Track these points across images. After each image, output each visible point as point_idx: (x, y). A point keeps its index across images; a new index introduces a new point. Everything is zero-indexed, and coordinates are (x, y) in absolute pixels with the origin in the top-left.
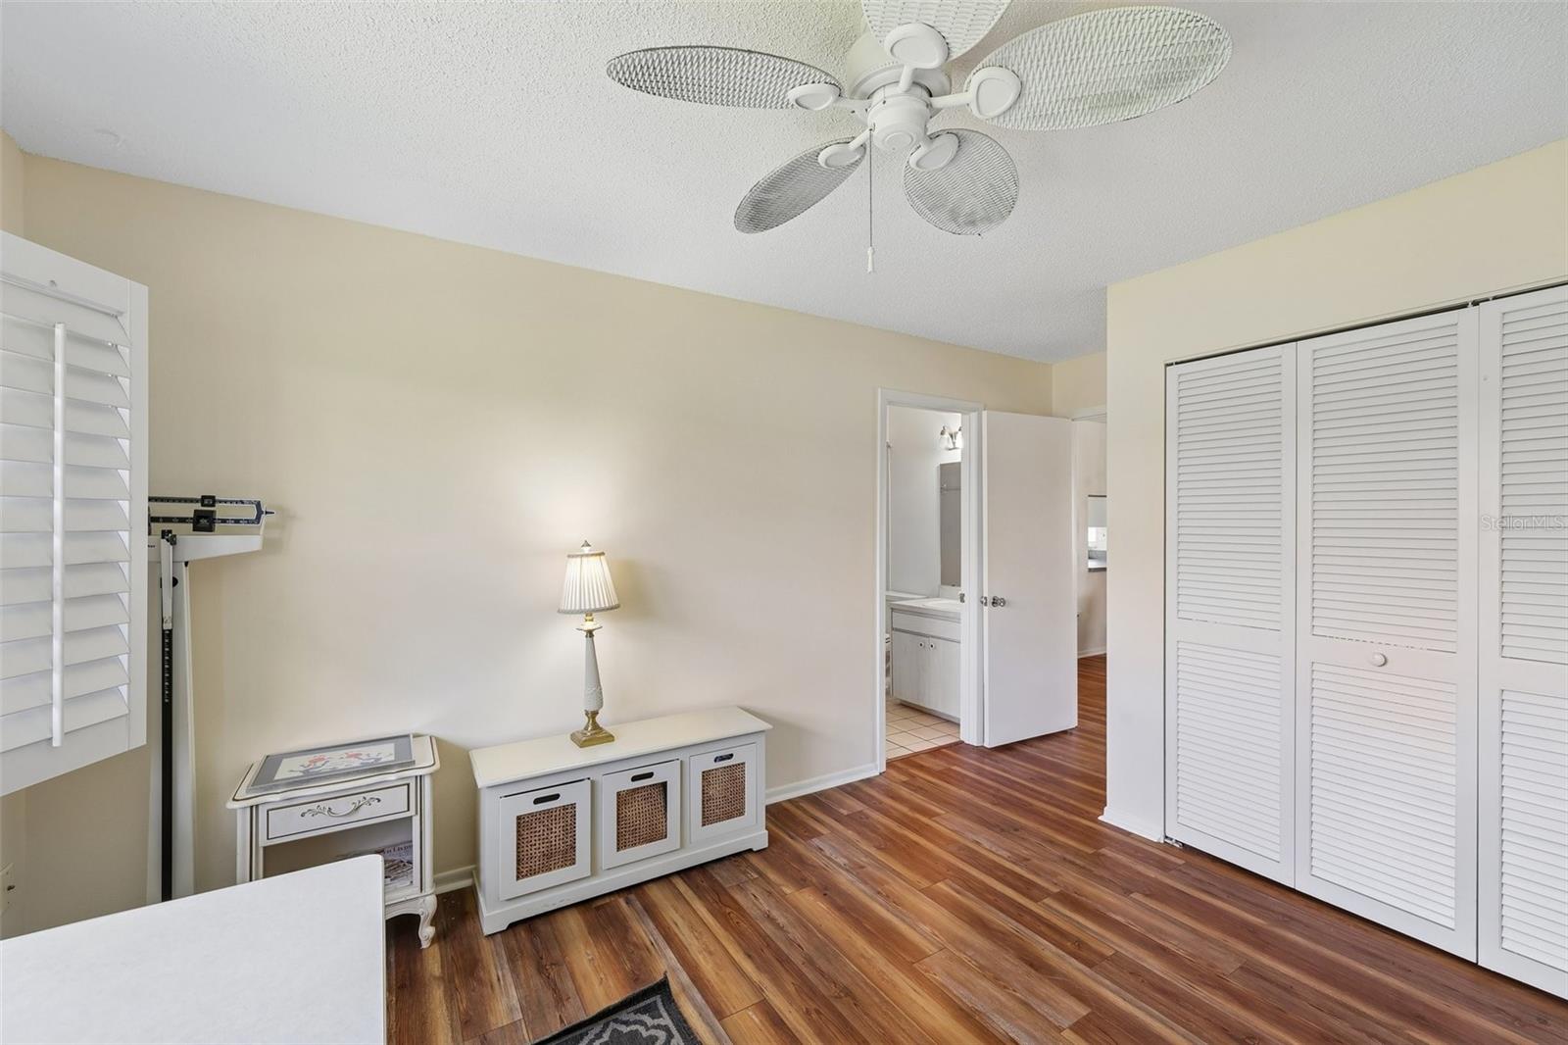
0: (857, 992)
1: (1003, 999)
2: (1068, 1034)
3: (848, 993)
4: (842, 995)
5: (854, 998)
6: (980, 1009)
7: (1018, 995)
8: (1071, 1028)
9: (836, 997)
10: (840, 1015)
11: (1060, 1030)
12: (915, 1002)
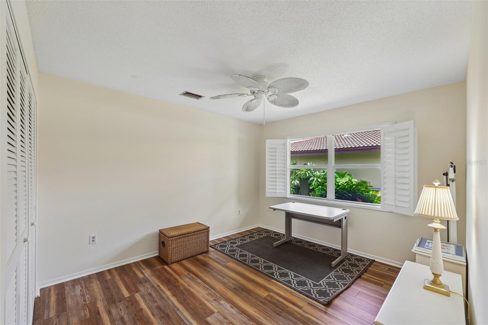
0: (276, 315)
1: (232, 319)
2: (216, 311)
3: (278, 314)
4: (280, 313)
5: (276, 313)
6: (239, 315)
7: (226, 321)
8: (214, 313)
9: (282, 312)
10: (278, 308)
11: (218, 312)
12: (258, 314)
